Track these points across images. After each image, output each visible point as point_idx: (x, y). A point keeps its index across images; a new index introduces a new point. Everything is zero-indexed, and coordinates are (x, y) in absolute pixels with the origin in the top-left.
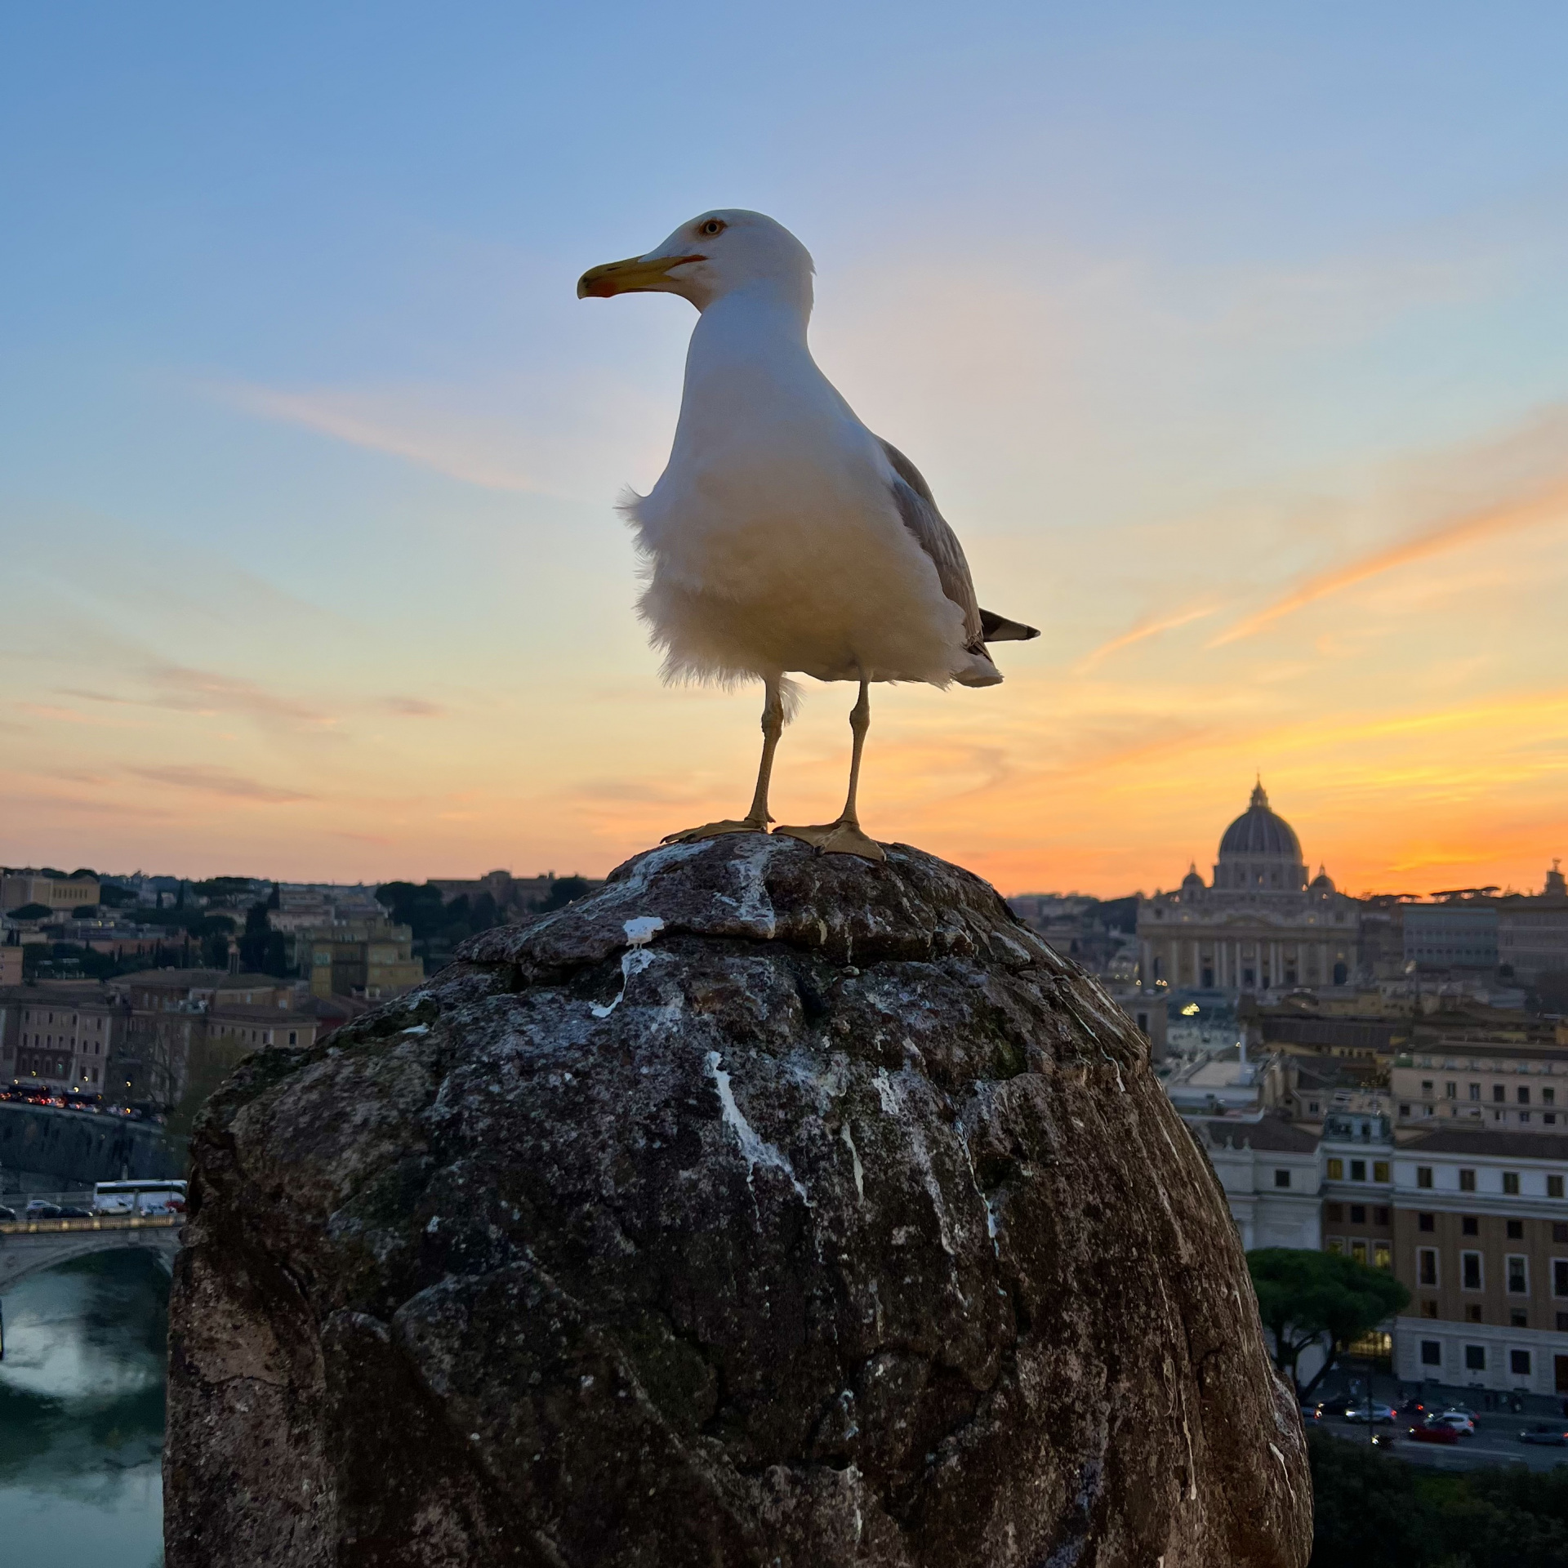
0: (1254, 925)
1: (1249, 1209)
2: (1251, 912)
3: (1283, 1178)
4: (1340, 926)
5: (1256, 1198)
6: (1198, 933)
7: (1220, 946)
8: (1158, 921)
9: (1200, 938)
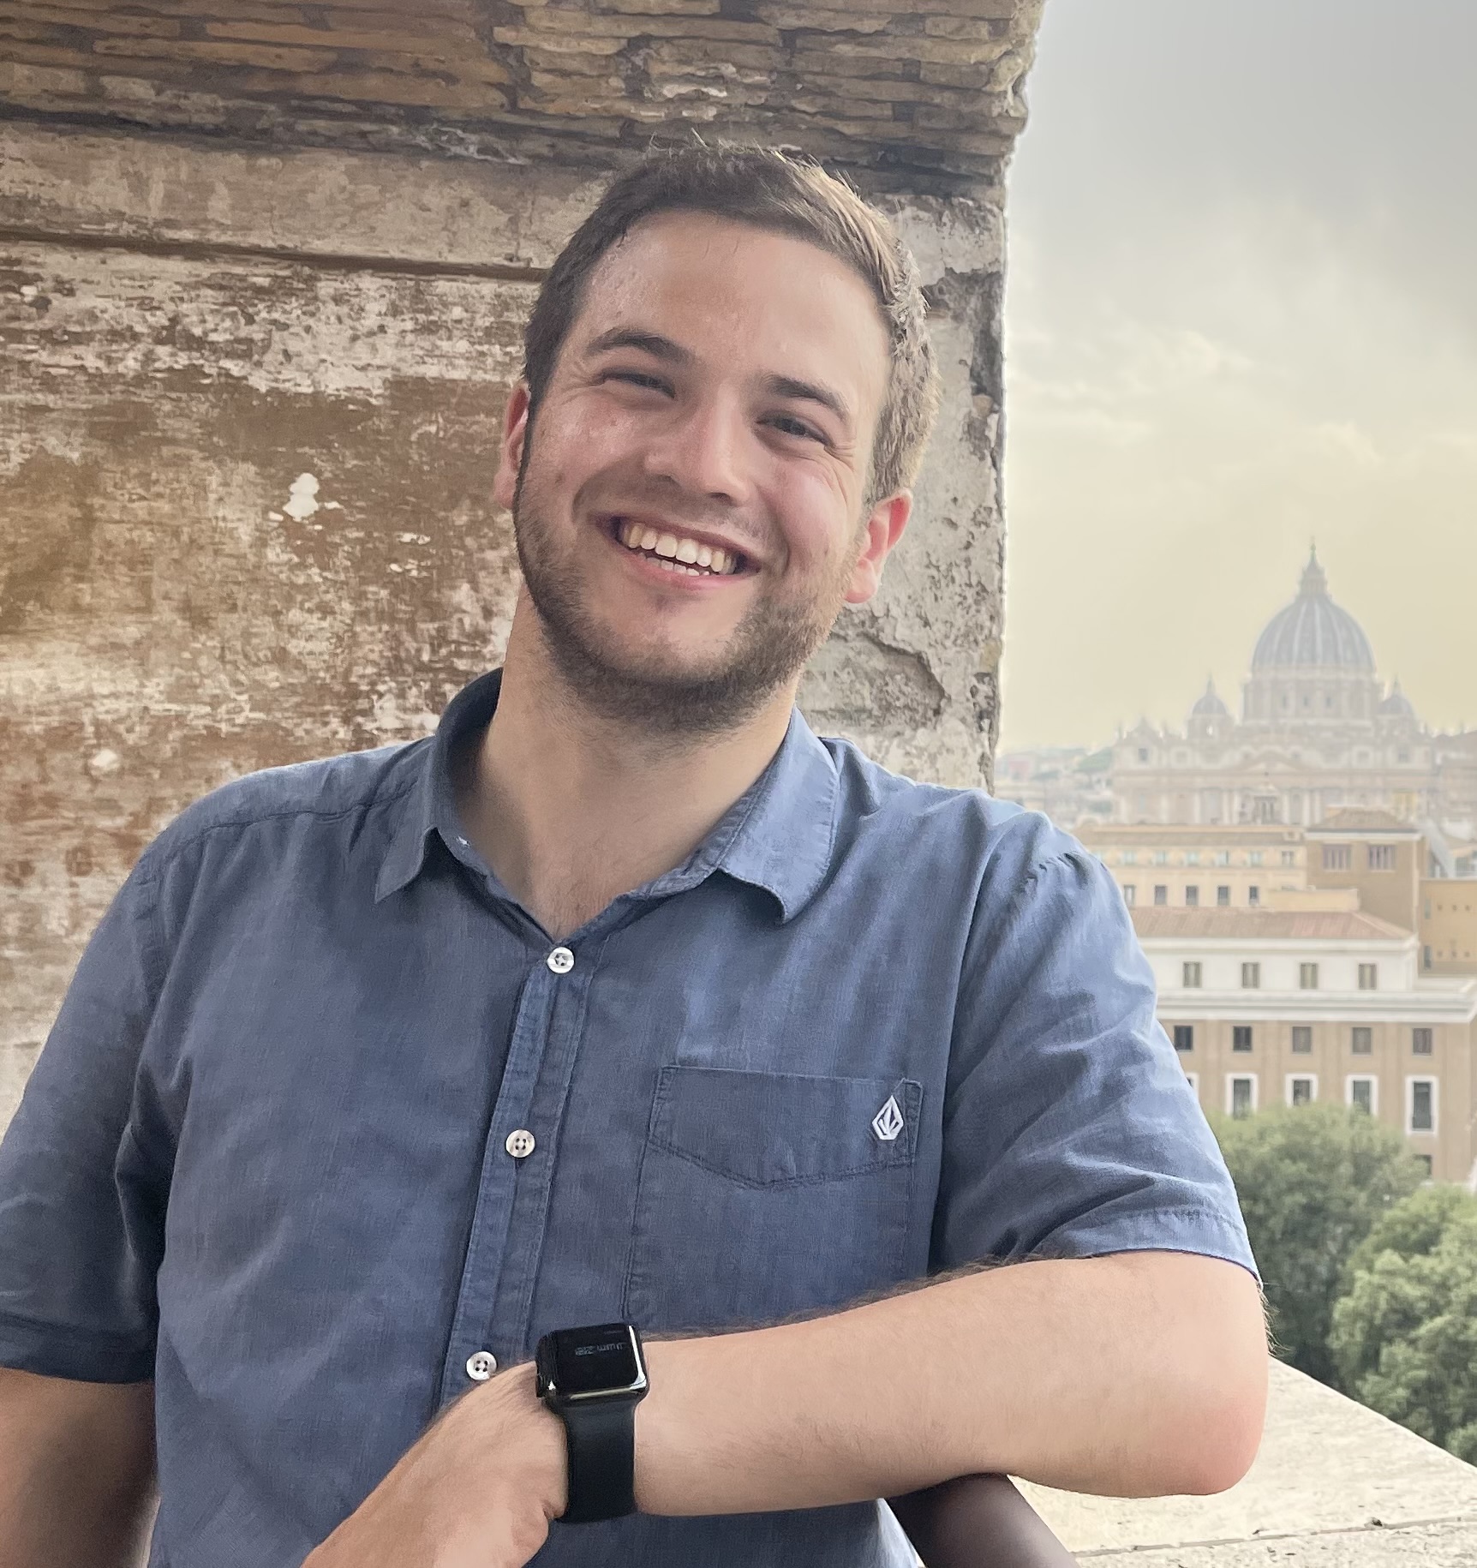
0: (1280, 767)
2: (1278, 749)
4: (1404, 766)
6: (1199, 782)
7: (1231, 801)
8: (1143, 767)
9: (1202, 791)
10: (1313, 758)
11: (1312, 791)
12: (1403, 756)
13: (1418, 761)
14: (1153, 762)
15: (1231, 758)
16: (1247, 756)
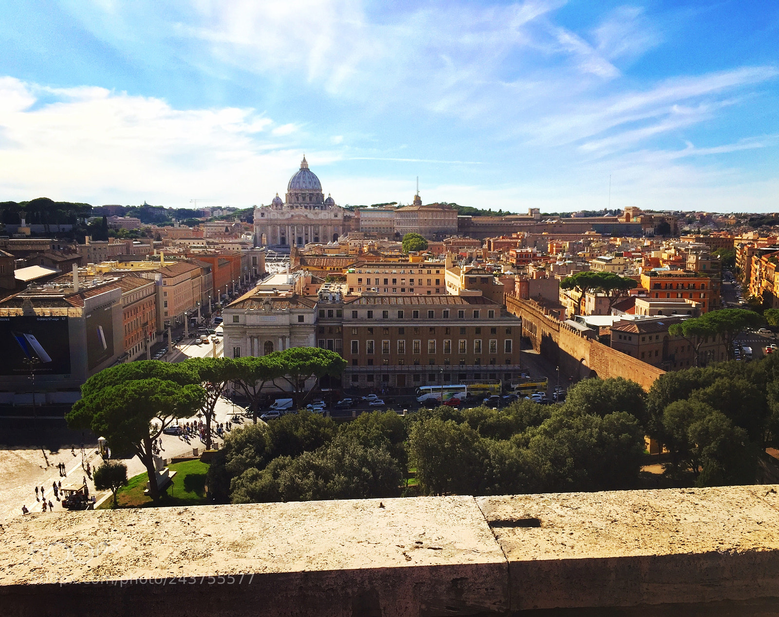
1: (288, 331)
3: (301, 319)
4: (336, 218)
5: (291, 327)
6: (279, 222)
7: (288, 227)
8: (262, 218)
9: (280, 225)
10: (311, 216)
11: (311, 225)
12: (336, 216)
13: (340, 216)
14: (266, 217)
15: (288, 216)
16: (292, 216)
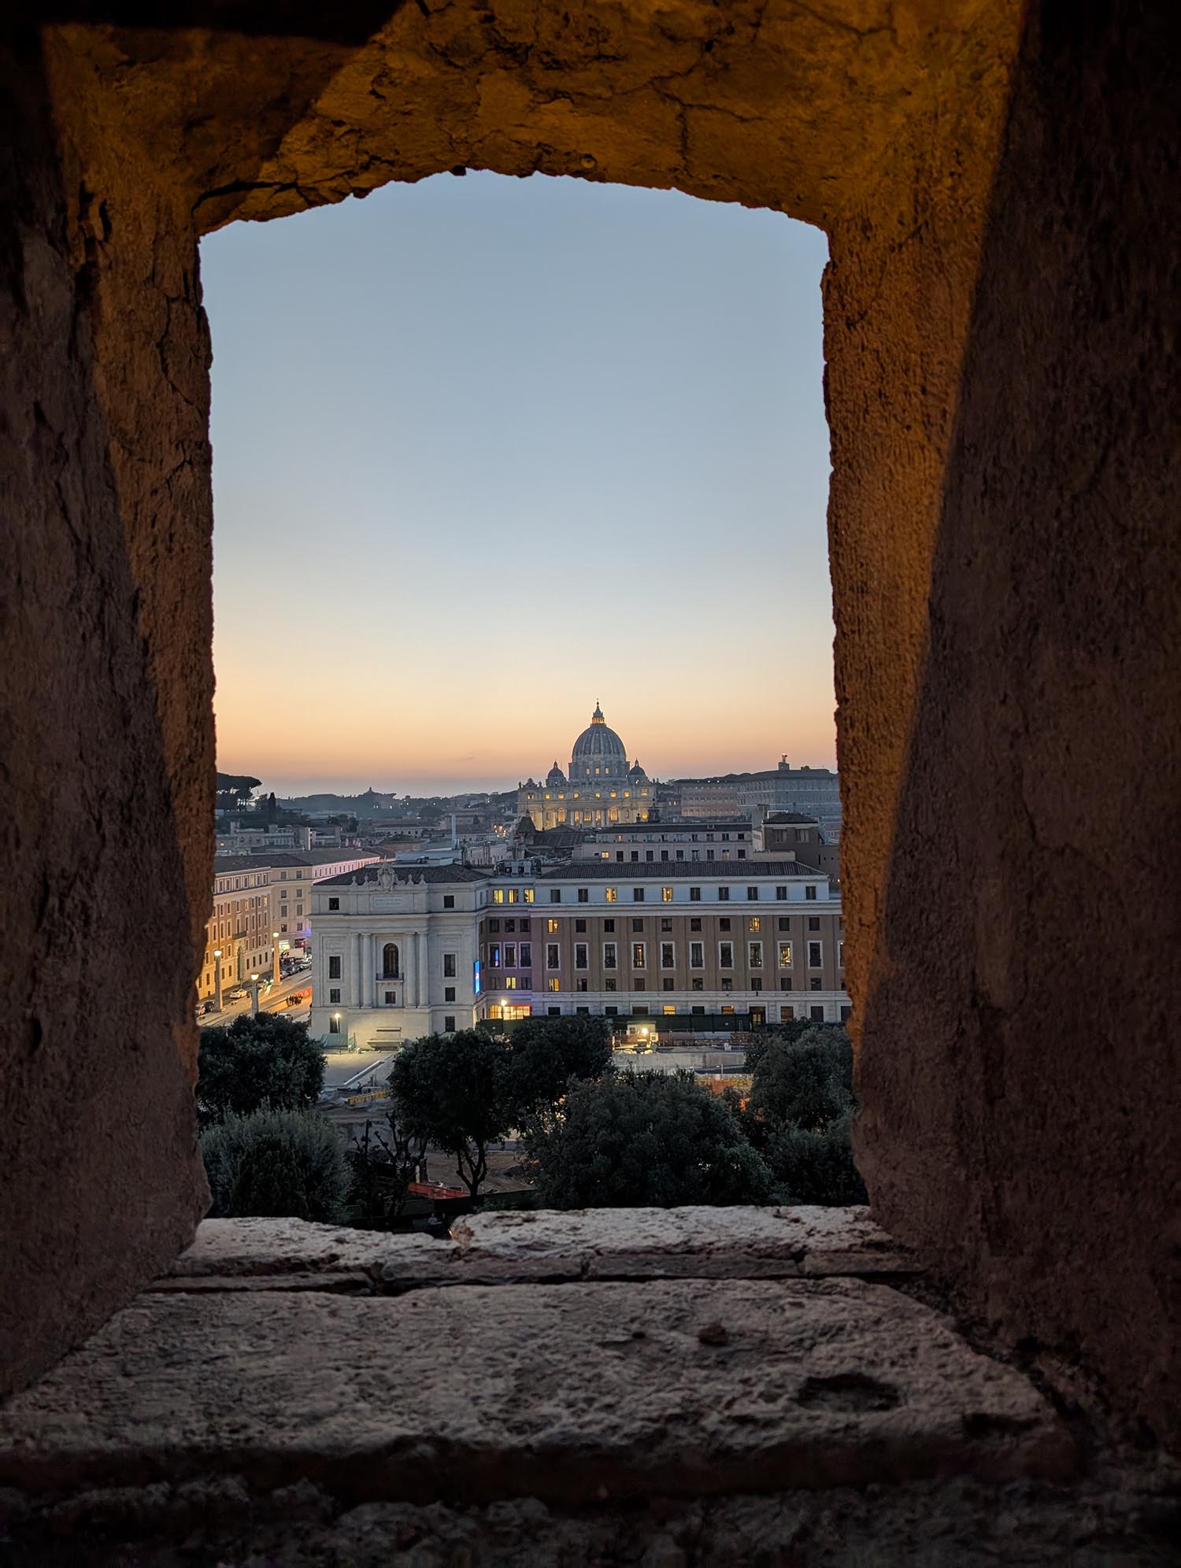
1: (425, 924)
3: (449, 902)
5: (428, 916)
6: (555, 806)
8: (530, 800)
9: (557, 810)
13: (651, 794)
14: (535, 798)
